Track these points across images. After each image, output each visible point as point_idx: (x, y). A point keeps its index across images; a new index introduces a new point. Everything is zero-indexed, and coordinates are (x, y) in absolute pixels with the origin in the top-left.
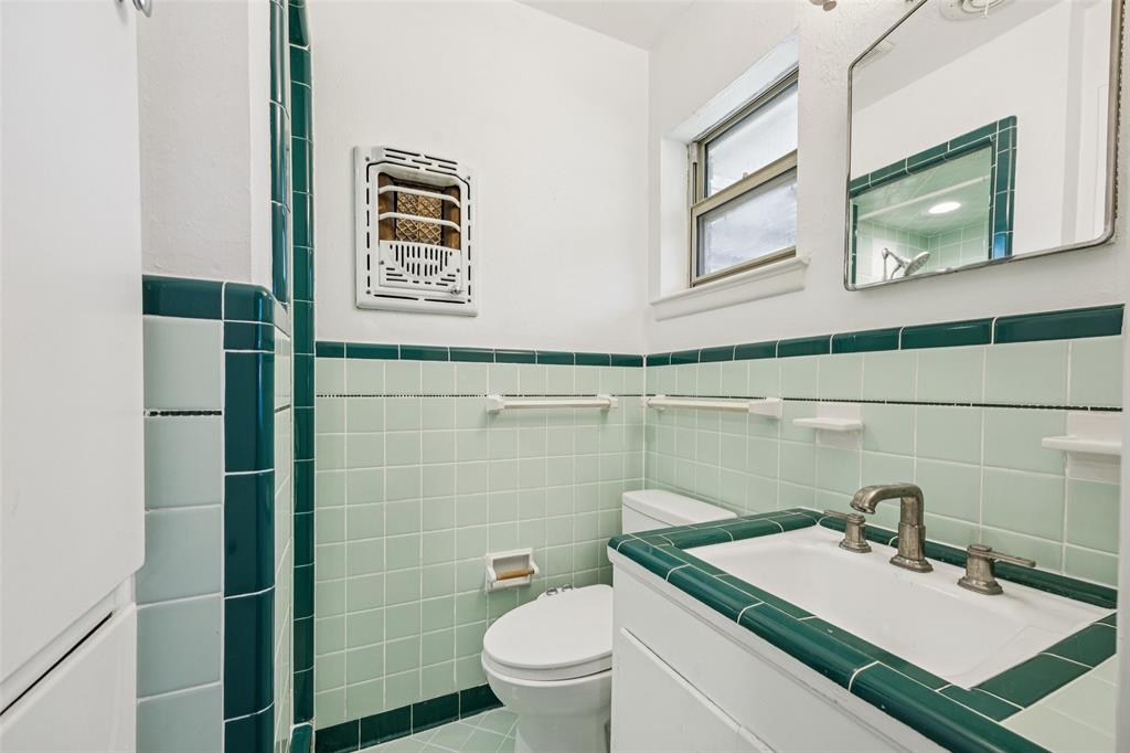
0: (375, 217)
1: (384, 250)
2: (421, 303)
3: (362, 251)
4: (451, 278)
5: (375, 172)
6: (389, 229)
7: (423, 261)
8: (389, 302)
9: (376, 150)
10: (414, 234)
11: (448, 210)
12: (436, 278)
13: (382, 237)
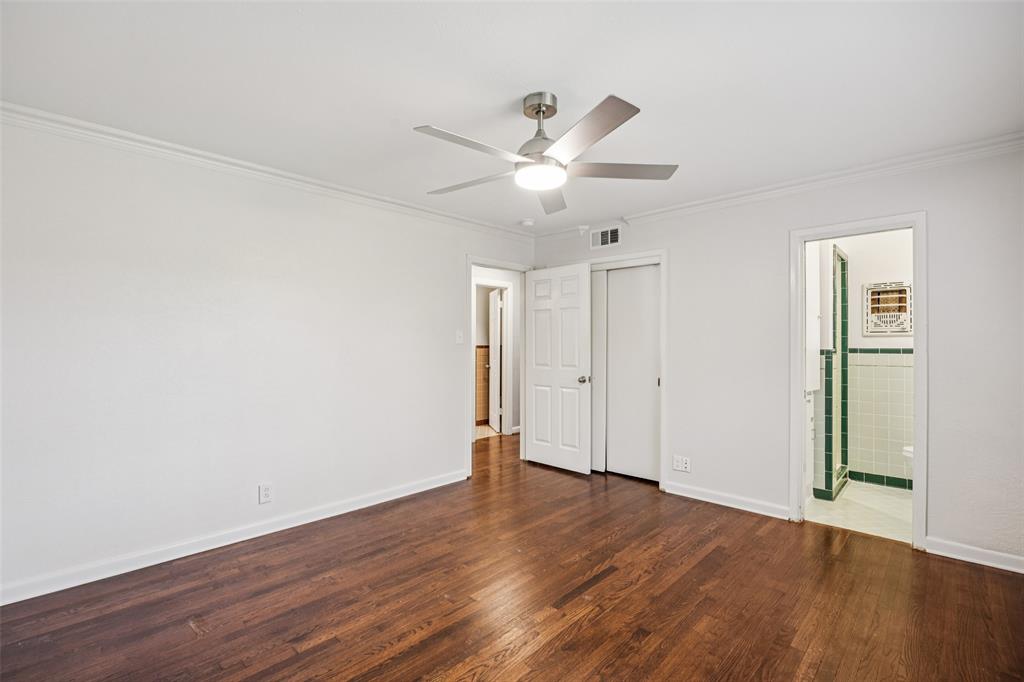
0: (870, 307)
1: (874, 317)
2: (888, 333)
3: (865, 318)
4: (902, 323)
5: (870, 292)
6: (875, 310)
7: (888, 319)
8: (874, 334)
9: (870, 285)
10: (887, 310)
11: (901, 300)
12: (894, 325)
13: (872, 312)
